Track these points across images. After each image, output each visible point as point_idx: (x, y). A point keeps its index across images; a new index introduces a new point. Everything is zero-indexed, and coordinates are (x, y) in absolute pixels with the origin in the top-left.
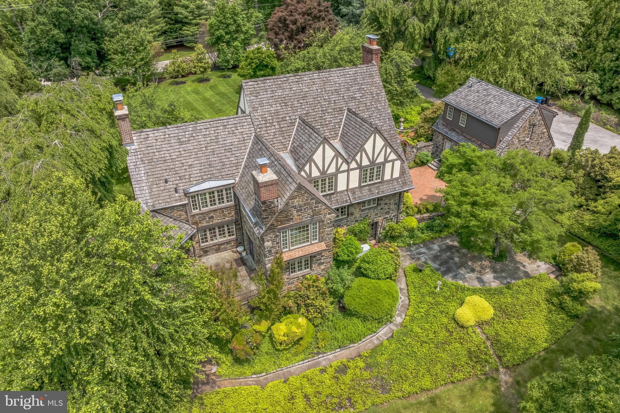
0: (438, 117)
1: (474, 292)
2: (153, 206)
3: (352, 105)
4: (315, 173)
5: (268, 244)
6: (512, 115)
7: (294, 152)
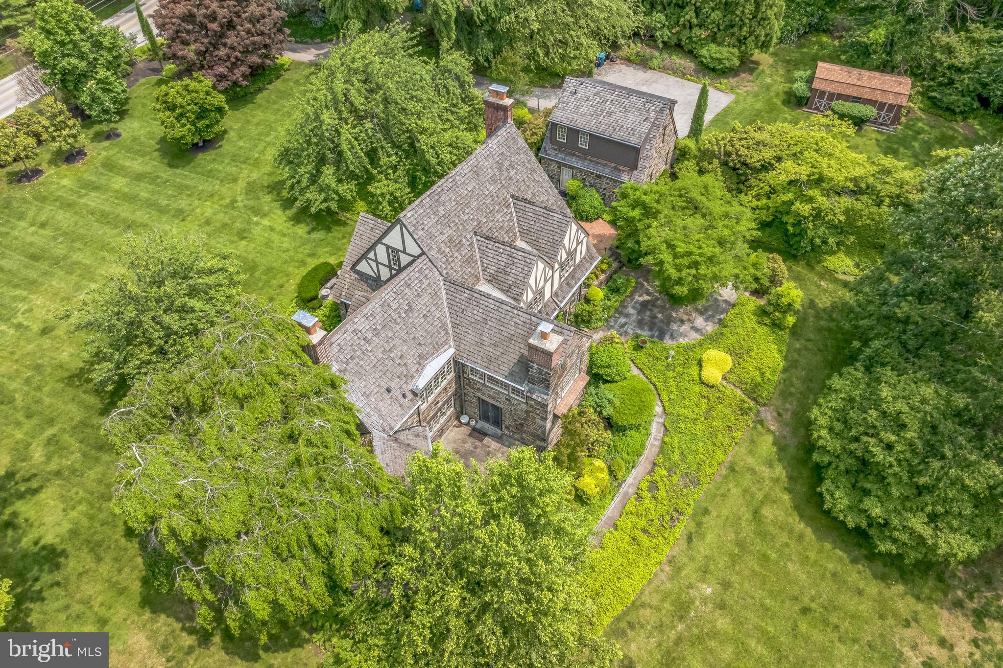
0: (542, 139)
1: (703, 345)
2: (391, 428)
4: (530, 297)
6: (648, 126)
7: (492, 280)
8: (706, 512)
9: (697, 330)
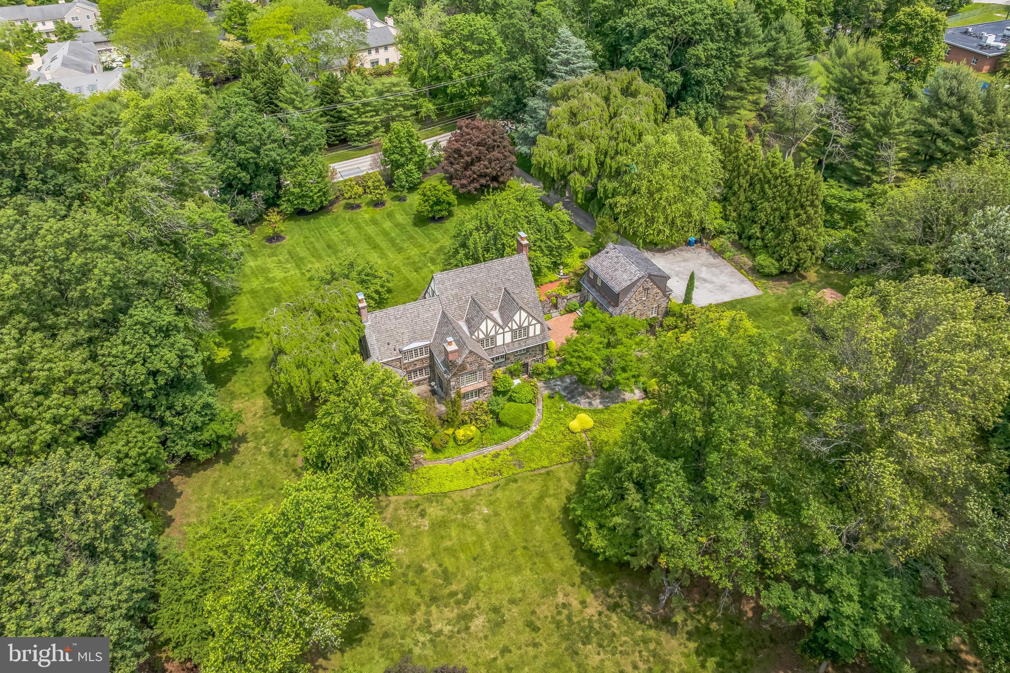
1: (585, 411)
2: (382, 360)
3: (507, 285)
4: (482, 336)
5: (452, 383)
6: (629, 283)
7: (468, 321)
8: (515, 481)
9: (590, 404)
